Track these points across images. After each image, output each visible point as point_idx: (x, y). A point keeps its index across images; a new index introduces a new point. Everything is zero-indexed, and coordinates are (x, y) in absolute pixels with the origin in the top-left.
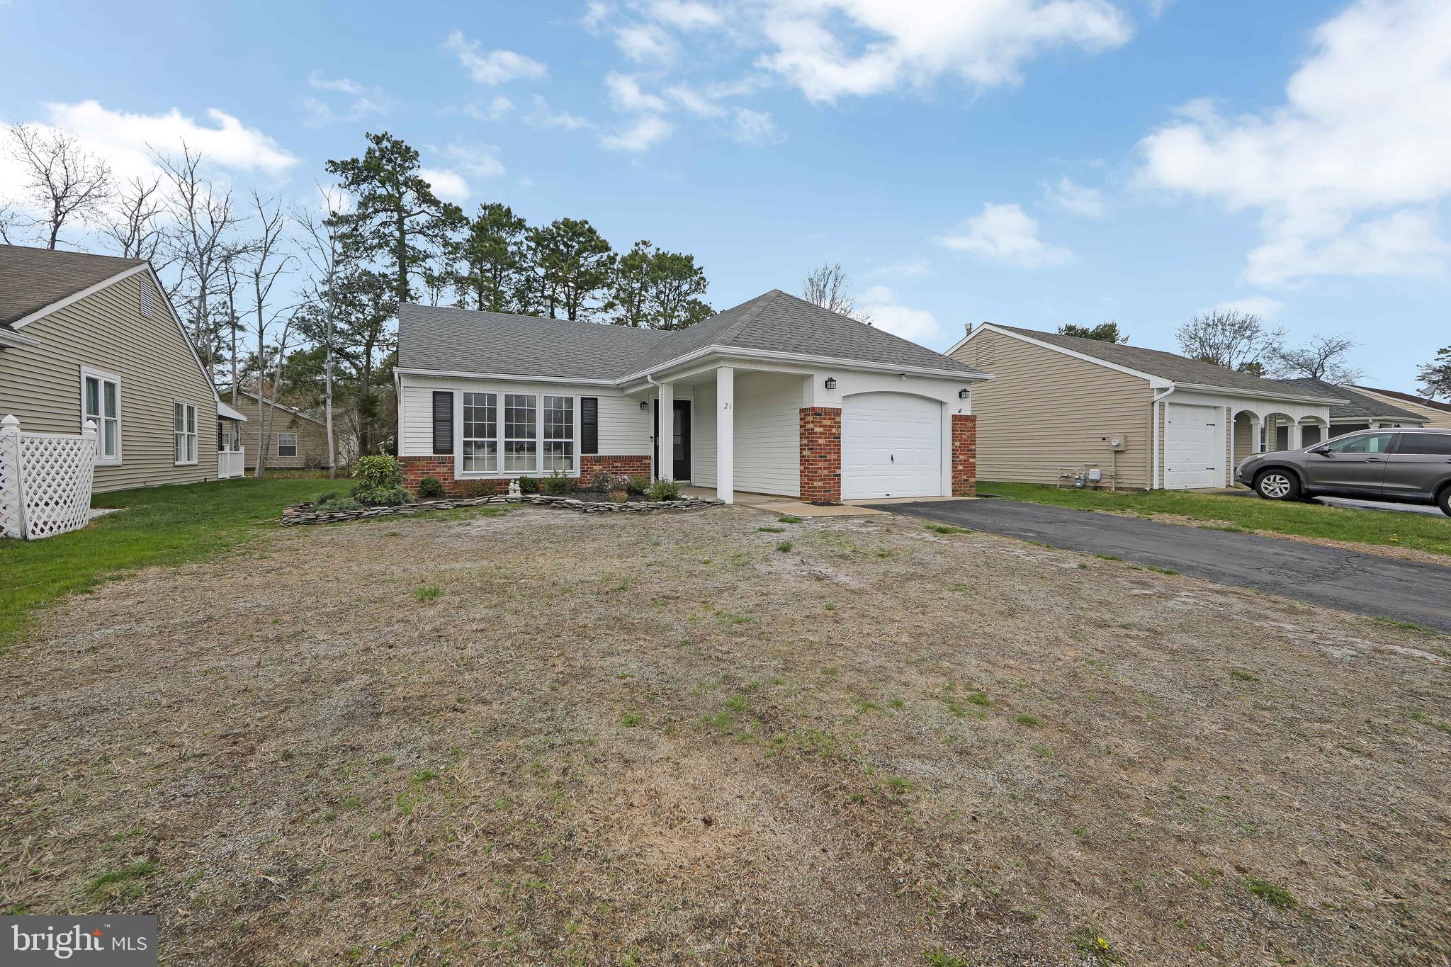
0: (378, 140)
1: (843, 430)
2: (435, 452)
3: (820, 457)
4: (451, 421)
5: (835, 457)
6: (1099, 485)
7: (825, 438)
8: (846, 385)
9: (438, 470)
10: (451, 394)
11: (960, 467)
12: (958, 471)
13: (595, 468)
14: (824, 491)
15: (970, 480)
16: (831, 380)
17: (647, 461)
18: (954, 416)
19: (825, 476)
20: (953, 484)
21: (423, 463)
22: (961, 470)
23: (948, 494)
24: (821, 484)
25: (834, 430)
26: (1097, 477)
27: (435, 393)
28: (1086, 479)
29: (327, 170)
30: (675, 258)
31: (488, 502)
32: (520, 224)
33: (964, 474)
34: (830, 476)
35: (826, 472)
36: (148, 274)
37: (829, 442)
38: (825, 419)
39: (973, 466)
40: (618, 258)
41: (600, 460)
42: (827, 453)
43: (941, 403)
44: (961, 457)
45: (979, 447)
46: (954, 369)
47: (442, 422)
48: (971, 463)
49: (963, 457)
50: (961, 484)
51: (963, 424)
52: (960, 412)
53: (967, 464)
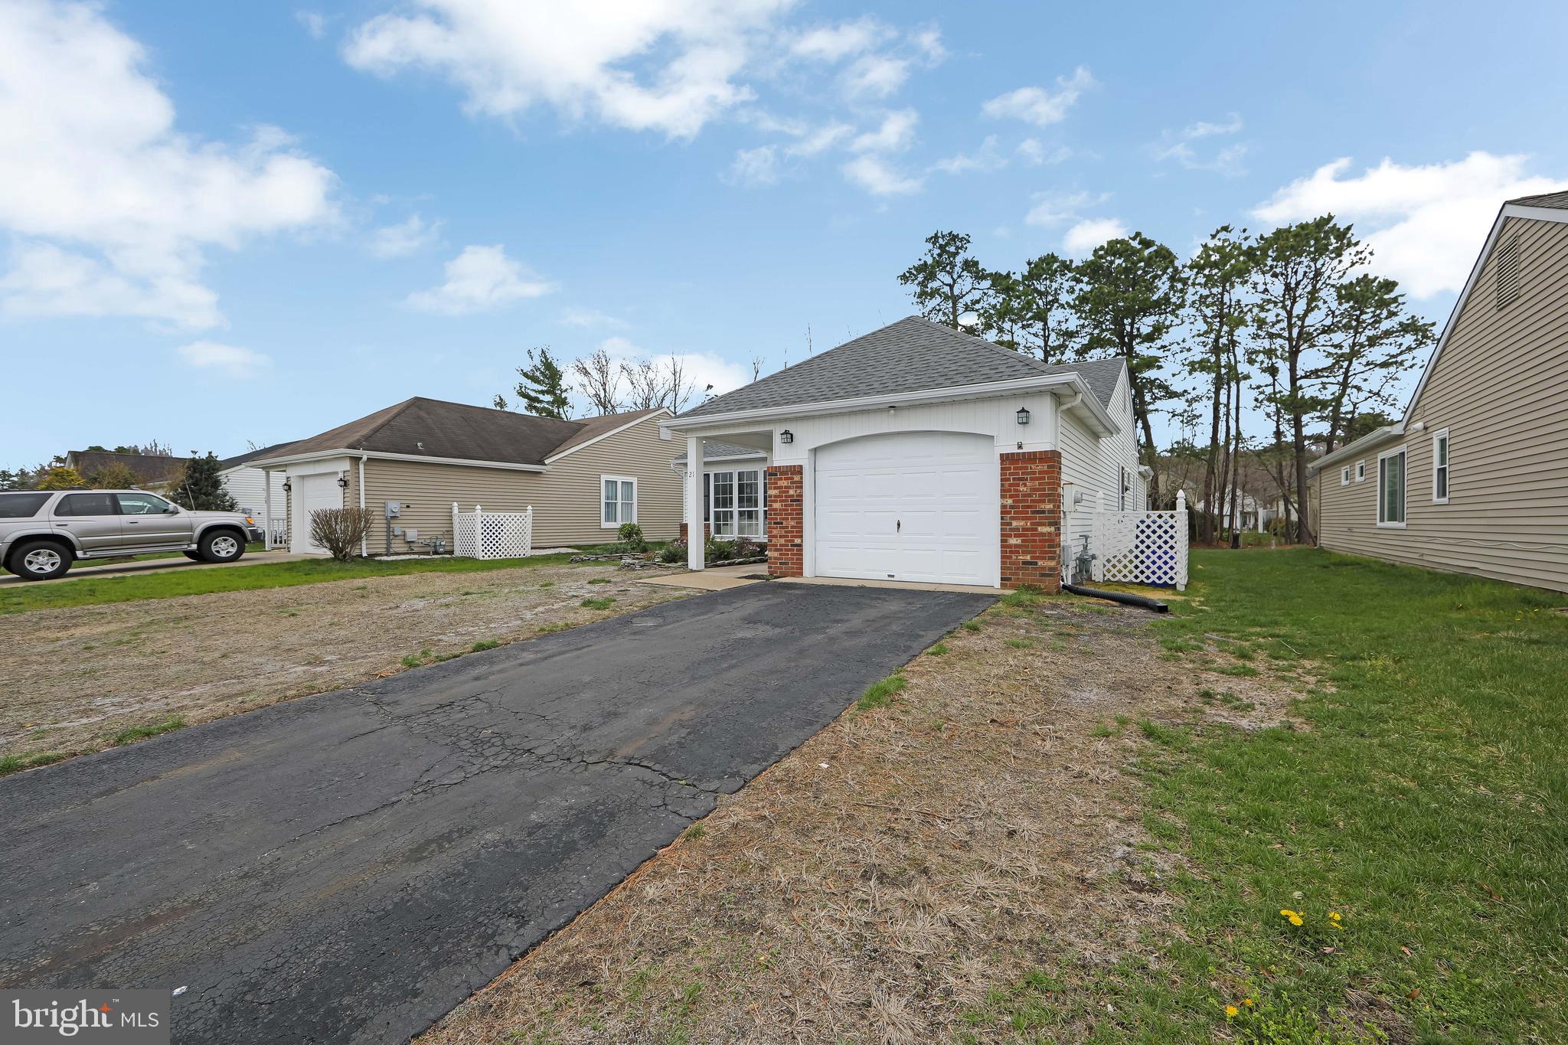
3: (775, 523)
4: (709, 496)
7: (780, 501)
8: (809, 436)
11: (1013, 541)
12: (1010, 546)
15: (1040, 563)
16: (788, 433)
18: (1003, 456)
19: (781, 545)
20: (1002, 567)
22: (1016, 546)
24: (776, 554)
25: (791, 492)
35: (782, 541)
38: (781, 479)
39: (1051, 540)
44: (1015, 524)
48: (1042, 534)
49: (1022, 523)
50: (1018, 569)
51: (1021, 468)
52: (1020, 447)
53: (1032, 535)
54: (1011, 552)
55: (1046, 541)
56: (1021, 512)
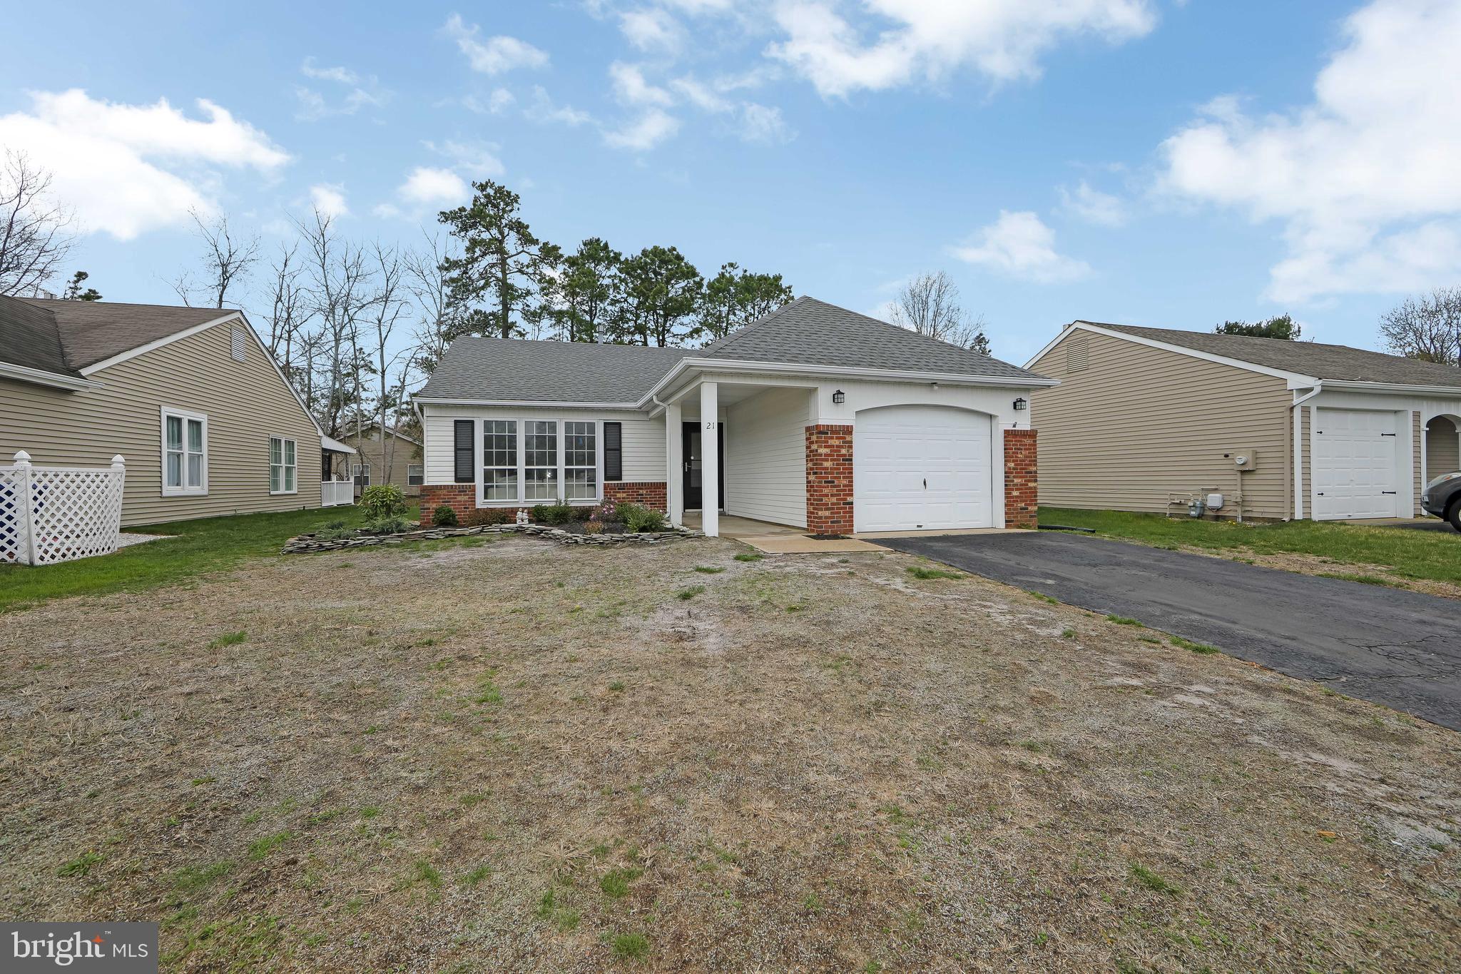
0: (483, 187)
1: (855, 450)
2: (457, 480)
3: (826, 482)
4: (472, 449)
5: (845, 482)
6: (1220, 513)
7: (832, 460)
8: (858, 398)
9: (459, 498)
10: (472, 422)
11: (1015, 493)
12: (1013, 497)
13: (618, 495)
14: (832, 522)
15: (1030, 508)
16: (839, 392)
18: (1006, 432)
19: (832, 504)
20: (1006, 513)
21: (445, 492)
22: (1017, 497)
23: (1000, 525)
24: (827, 513)
25: (844, 451)
26: (1218, 504)
27: (456, 422)
28: (1203, 507)
29: (439, 220)
30: (763, 279)
31: (481, 531)
32: (616, 257)
33: (1021, 501)
34: (839, 504)
35: (834, 500)
36: (241, 322)
37: (837, 464)
38: (832, 438)
39: (1034, 492)
40: (705, 283)
41: (623, 487)
42: (836, 478)
43: (991, 416)
44: (1016, 481)
45: (1042, 467)
46: (1004, 374)
47: (463, 449)
48: (1031, 488)
49: (1020, 480)
50: (1017, 513)
51: (1019, 441)
52: (1014, 426)
53: (1026, 489)
54: (1014, 501)
55: (1033, 492)
56: (1018, 473)
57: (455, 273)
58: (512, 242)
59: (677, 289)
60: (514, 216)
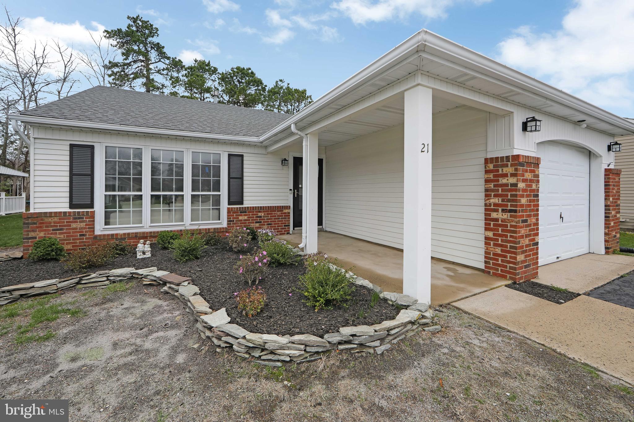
0: (134, 20)
2: (71, 207)
4: (92, 175)
9: (74, 225)
10: (92, 147)
13: (240, 218)
14: (525, 267)
16: (534, 119)
17: (286, 211)
18: (605, 170)
19: (526, 246)
20: (606, 241)
21: (56, 219)
23: (600, 251)
25: (534, 186)
27: (72, 146)
29: (104, 36)
32: (215, 70)
35: (527, 241)
37: (530, 201)
38: (527, 171)
40: (267, 89)
41: (244, 211)
42: (528, 216)
44: (612, 213)
47: (79, 175)
49: (614, 212)
50: (612, 241)
51: (614, 179)
52: (609, 166)
55: (618, 222)
56: (613, 206)
57: (116, 70)
58: (153, 55)
59: (252, 90)
60: (155, 40)
